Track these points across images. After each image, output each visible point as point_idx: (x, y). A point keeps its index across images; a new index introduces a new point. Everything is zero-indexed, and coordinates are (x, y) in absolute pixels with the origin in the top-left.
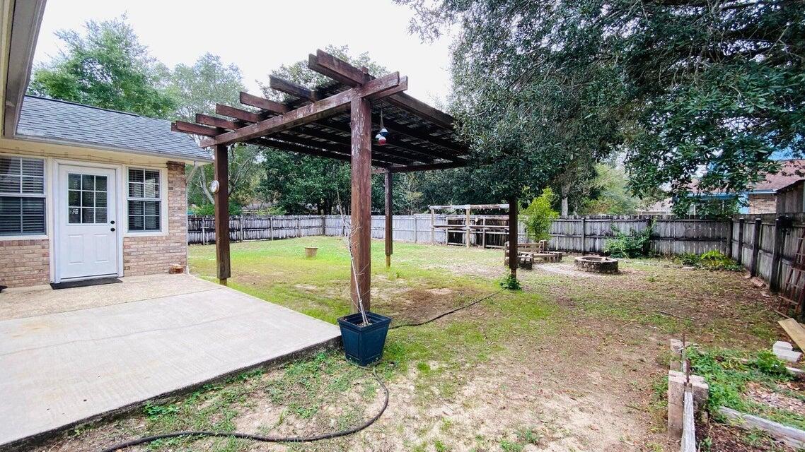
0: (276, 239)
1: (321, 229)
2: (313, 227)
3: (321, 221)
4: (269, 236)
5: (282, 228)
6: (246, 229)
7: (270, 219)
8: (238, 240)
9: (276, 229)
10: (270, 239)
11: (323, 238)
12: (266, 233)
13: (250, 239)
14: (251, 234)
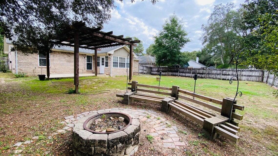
0: (223, 79)
1: (261, 78)
2: (253, 76)
3: (261, 73)
4: (220, 78)
5: (229, 75)
6: (209, 74)
7: (221, 70)
8: (205, 78)
9: (225, 75)
10: (220, 79)
11: (261, 83)
12: (218, 77)
13: (210, 78)
14: (210, 76)
